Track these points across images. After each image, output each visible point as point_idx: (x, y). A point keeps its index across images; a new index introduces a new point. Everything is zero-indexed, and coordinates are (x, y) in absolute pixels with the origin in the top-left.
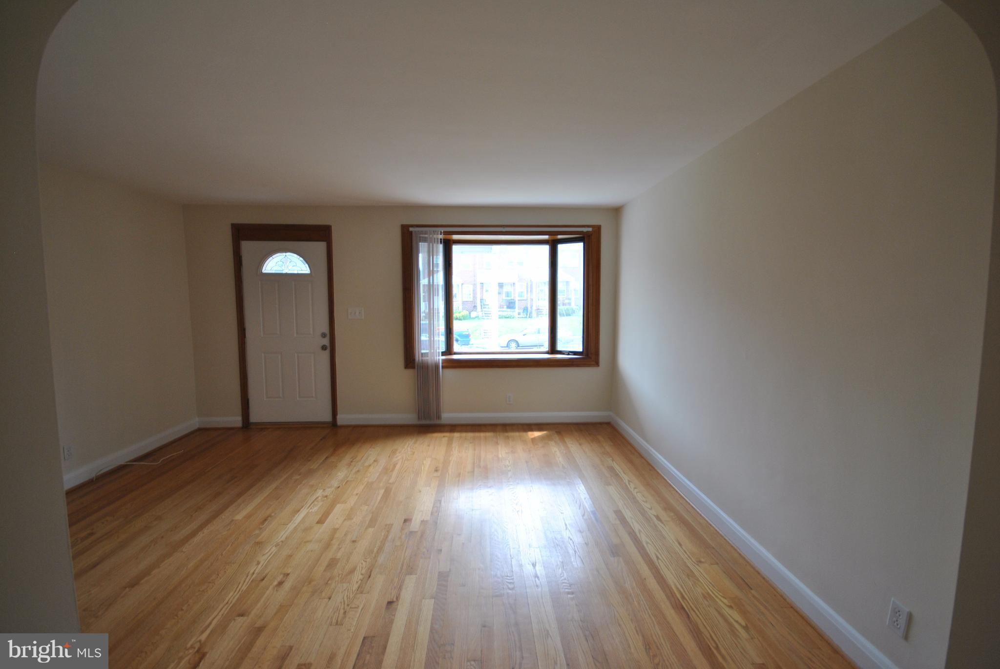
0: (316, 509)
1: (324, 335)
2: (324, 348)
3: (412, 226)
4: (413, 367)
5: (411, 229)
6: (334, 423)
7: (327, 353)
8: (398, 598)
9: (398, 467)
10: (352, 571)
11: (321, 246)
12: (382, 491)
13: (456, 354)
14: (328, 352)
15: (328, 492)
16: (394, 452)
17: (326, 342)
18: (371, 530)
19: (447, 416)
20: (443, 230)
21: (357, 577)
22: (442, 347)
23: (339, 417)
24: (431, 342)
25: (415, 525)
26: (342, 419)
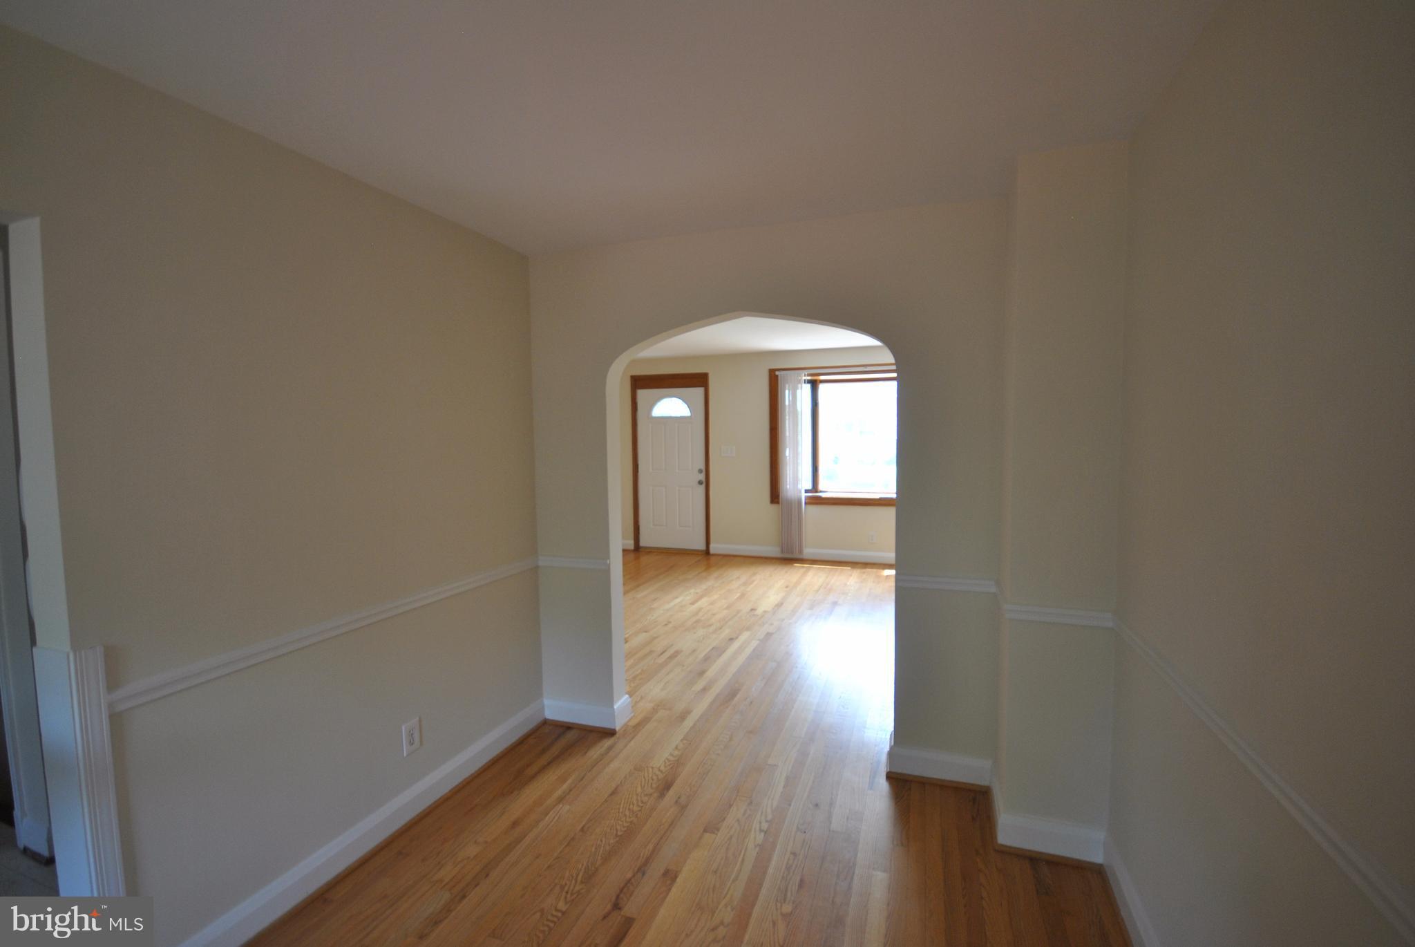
0: (688, 598)
1: (700, 471)
2: (700, 483)
3: (778, 370)
4: (778, 503)
5: (777, 373)
6: (707, 552)
7: (703, 487)
8: (737, 638)
9: (755, 583)
10: (710, 625)
11: (701, 390)
12: (738, 595)
13: (821, 492)
14: (704, 485)
15: (698, 591)
16: (754, 574)
17: (702, 477)
18: (726, 611)
19: (808, 552)
20: (806, 372)
21: (711, 629)
22: (809, 487)
23: (712, 546)
24: (796, 480)
25: (760, 611)
26: (714, 548)
